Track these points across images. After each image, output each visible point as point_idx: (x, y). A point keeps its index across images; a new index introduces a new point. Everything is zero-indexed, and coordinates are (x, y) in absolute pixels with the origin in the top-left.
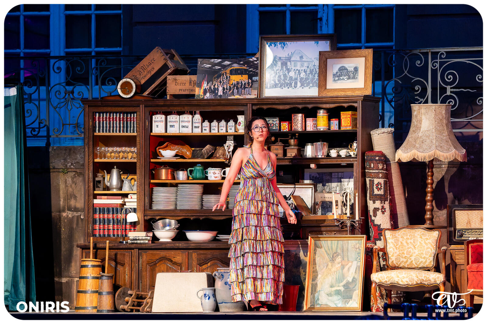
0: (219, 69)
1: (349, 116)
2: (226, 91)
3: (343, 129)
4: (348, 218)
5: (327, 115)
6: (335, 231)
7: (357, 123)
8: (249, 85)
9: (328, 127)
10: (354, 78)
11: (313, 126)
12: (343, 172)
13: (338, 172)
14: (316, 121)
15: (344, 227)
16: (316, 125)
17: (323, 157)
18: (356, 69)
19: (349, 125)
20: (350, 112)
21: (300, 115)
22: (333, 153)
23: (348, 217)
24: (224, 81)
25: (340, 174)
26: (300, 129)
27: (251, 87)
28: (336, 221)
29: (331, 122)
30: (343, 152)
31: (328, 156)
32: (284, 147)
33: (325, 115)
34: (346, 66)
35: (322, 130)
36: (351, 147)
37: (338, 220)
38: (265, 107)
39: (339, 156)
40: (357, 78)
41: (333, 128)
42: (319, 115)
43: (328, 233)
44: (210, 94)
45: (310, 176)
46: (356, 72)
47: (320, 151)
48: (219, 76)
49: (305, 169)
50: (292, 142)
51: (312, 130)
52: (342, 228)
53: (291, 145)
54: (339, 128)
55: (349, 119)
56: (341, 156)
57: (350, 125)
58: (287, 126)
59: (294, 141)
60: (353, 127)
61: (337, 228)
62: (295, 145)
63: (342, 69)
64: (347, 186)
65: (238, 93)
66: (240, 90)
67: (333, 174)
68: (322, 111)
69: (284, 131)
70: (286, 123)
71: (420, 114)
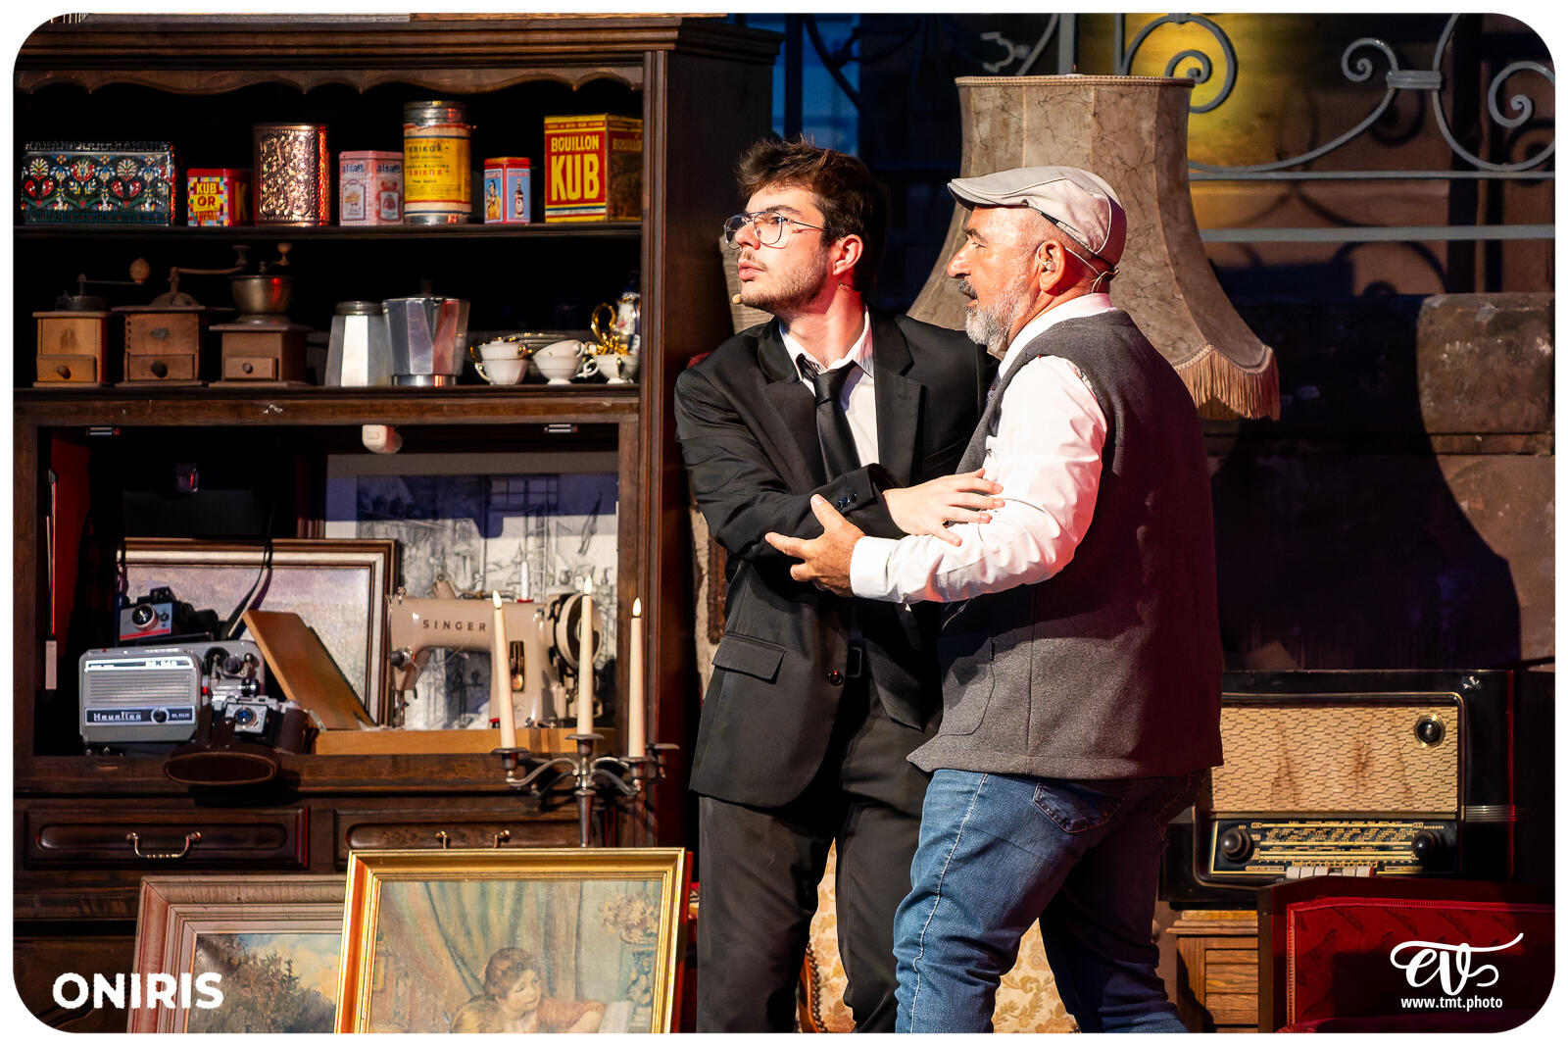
1: (595, 142)
3: (553, 217)
4: (584, 749)
5: (463, 132)
6: (502, 824)
7: (639, 185)
9: (466, 208)
11: (378, 198)
12: (556, 476)
13: (526, 477)
14: (400, 168)
15: (559, 800)
16: (395, 193)
17: (438, 381)
19: (594, 194)
20: (603, 117)
21: (304, 131)
22: (500, 362)
23: (580, 742)
25: (538, 486)
26: (301, 218)
28: (509, 763)
29: (489, 174)
30: (557, 359)
31: (469, 377)
32: (206, 319)
33: (453, 132)
35: (432, 221)
36: (604, 326)
37: (522, 760)
38: (90, 80)
39: (533, 379)
41: (499, 211)
42: (414, 132)
43: (463, 837)
45: (361, 493)
47: (421, 349)
49: (332, 459)
50: (256, 291)
51: (371, 221)
52: (546, 807)
53: (252, 313)
54: (537, 212)
55: (594, 158)
56: (546, 380)
57: (600, 198)
58: (222, 199)
59: (268, 289)
60: (615, 210)
61: (517, 809)
62: (268, 313)
64: (581, 560)
67: (498, 486)
68: (431, 113)
69: (207, 223)
70: (217, 179)
71: (1012, 137)
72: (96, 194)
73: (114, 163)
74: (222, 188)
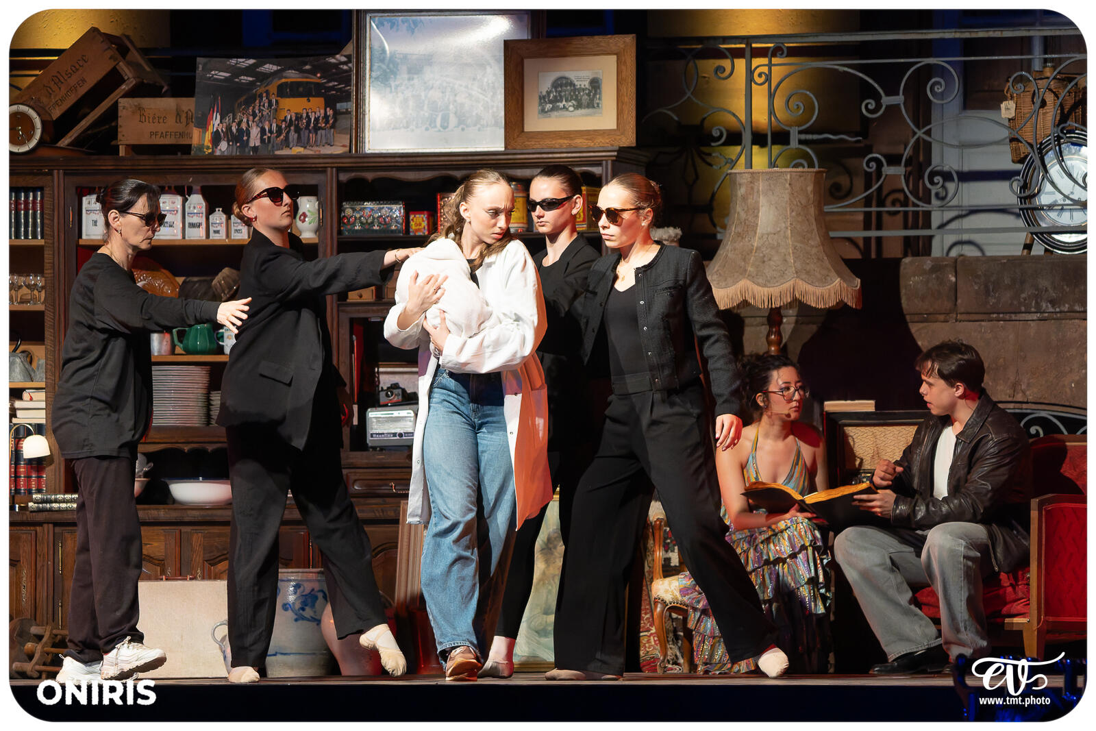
0: (251, 83)
2: (269, 138)
8: (327, 122)
9: (526, 226)
10: (591, 105)
18: (595, 84)
24: (265, 113)
27: (333, 126)
33: (521, 195)
34: (572, 75)
38: (370, 176)
40: (598, 106)
44: (229, 144)
46: (596, 91)
48: (250, 100)
57: (584, 221)
58: (425, 224)
60: (590, 226)
63: (562, 84)
65: (299, 142)
66: (305, 133)
69: (418, 234)
70: (423, 216)
71: (755, 194)
72: (372, 223)
73: (380, 209)
74: (424, 219)
